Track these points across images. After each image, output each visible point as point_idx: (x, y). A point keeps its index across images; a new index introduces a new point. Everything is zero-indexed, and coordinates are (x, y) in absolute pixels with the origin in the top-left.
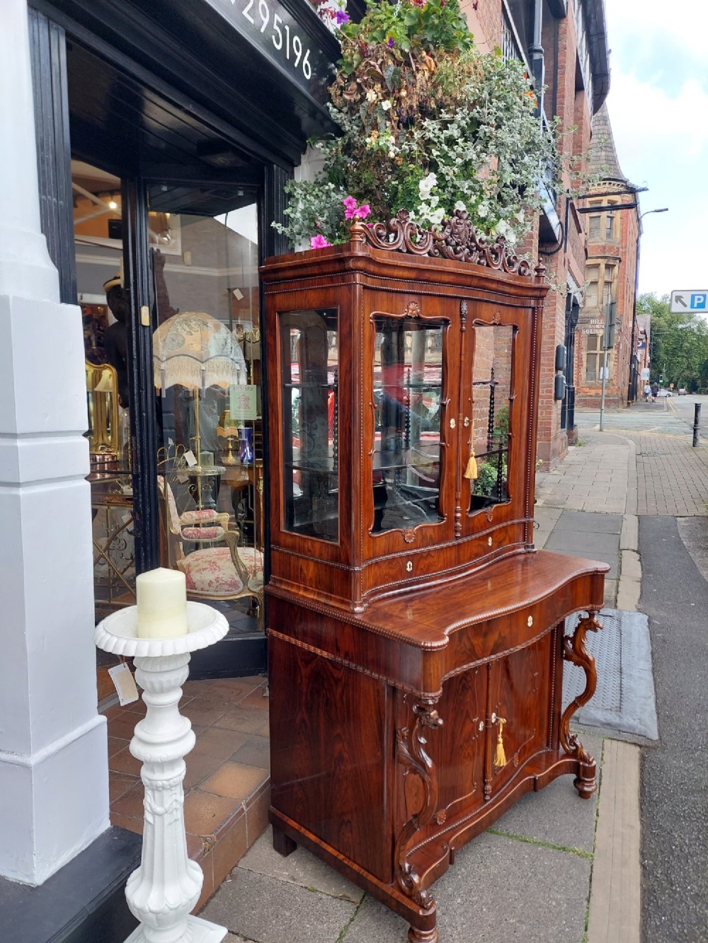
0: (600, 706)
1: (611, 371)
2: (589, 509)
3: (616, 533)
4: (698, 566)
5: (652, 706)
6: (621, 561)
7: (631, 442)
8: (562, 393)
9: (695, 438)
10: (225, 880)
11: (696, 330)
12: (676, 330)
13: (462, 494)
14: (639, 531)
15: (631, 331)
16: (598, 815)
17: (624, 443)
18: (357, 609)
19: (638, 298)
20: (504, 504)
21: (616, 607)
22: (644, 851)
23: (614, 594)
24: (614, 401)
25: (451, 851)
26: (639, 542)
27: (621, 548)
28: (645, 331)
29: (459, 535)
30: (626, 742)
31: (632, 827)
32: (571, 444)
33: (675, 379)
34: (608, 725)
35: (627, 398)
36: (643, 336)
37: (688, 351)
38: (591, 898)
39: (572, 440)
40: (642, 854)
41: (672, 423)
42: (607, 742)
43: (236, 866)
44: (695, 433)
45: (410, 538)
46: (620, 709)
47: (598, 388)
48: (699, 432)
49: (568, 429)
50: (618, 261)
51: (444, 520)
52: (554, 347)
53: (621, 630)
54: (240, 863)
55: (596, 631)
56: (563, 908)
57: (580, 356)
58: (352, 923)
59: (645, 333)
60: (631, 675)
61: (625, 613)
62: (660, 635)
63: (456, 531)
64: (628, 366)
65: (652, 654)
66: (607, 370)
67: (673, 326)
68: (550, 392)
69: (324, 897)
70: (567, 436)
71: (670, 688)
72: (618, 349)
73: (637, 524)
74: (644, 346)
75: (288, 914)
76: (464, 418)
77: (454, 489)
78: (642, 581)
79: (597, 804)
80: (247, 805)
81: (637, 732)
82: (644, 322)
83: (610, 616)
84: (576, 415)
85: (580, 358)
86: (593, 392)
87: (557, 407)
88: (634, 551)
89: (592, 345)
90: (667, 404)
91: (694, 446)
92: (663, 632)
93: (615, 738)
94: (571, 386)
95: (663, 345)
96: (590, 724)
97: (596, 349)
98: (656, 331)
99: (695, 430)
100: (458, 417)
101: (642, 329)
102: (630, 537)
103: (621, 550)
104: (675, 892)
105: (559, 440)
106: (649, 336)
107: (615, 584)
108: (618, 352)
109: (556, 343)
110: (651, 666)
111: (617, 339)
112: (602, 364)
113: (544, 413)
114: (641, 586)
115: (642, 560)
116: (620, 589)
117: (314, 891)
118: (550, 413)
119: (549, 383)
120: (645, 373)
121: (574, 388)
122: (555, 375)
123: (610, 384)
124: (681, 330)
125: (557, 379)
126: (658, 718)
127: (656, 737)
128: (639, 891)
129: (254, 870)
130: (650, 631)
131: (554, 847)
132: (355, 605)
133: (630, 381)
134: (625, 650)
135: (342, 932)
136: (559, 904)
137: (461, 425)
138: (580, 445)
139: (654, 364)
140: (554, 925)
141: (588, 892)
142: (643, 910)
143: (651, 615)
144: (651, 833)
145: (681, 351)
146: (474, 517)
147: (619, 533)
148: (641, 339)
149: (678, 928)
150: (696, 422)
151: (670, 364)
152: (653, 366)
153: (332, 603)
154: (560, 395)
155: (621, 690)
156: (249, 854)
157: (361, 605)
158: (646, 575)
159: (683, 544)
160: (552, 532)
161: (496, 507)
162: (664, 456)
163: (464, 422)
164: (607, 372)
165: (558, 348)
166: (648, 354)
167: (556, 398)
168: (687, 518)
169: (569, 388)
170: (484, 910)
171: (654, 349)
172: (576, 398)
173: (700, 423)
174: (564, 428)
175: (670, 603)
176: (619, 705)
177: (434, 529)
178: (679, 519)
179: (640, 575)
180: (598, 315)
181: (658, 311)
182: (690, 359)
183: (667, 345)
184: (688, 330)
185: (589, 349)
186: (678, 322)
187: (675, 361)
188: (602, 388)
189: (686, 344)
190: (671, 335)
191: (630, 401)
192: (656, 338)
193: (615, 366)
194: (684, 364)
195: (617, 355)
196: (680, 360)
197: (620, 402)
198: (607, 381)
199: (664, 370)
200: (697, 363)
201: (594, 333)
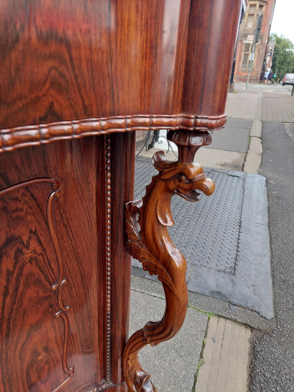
0: (214, 266)
2: (234, 116)
3: (248, 128)
5: (267, 267)
6: (250, 143)
7: (260, 93)
11: (293, 53)
12: (285, 52)
14: (262, 128)
17: (257, 93)
19: (270, 35)
21: (243, 170)
23: (242, 162)
24: (254, 80)
26: (262, 133)
27: (251, 135)
28: (272, 49)
30: (236, 321)
33: (280, 77)
34: (218, 294)
36: (271, 51)
37: (289, 63)
39: (231, 90)
42: (214, 320)
46: (234, 271)
47: (246, 72)
50: (265, 3)
53: (244, 188)
55: (194, 196)
60: (249, 229)
61: (249, 175)
62: (275, 193)
64: (262, 63)
65: (269, 209)
67: (284, 50)
71: (285, 244)
73: (261, 125)
74: (270, 56)
78: (262, 154)
81: (249, 305)
82: (271, 46)
83: (238, 177)
85: (241, 56)
86: (244, 74)
88: (258, 137)
89: (247, 50)
91: (292, 95)
92: (277, 191)
93: (223, 314)
96: (199, 291)
97: (248, 52)
98: (276, 51)
101: (270, 48)
102: (257, 130)
103: (250, 137)
107: (244, 156)
108: (259, 54)
110: (266, 220)
114: (262, 158)
115: (263, 142)
116: (247, 159)
123: (253, 71)
124: (287, 52)
126: (273, 283)
127: (270, 315)
130: (267, 189)
133: (262, 71)
134: (246, 204)
138: (235, 93)
139: (273, 67)
143: (268, 177)
145: (285, 62)
147: (250, 128)
151: (279, 69)
155: (238, 247)
158: (265, 151)
159: (289, 135)
166: (271, 62)
168: (290, 123)
171: (274, 60)
175: (282, 169)
176: (233, 265)
178: (285, 124)
179: (261, 151)
180: (252, 33)
181: (279, 41)
182: (288, 67)
183: (280, 59)
184: (291, 52)
185: (245, 51)
186: (287, 48)
187: (282, 67)
188: (248, 73)
189: (288, 60)
190: (283, 54)
191: (260, 81)
192: (276, 54)
193: (256, 61)
194: (286, 69)
195: (258, 55)
196: (284, 67)
197: (256, 81)
198: (251, 69)
199: (276, 71)
200: (292, 69)
201: (249, 43)
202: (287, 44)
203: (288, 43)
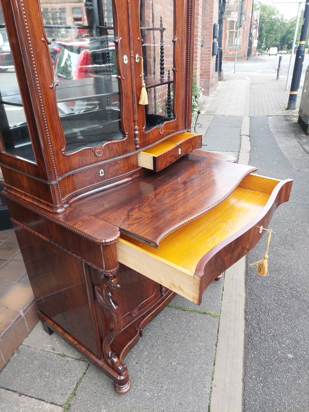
1: (240, 41)
2: (227, 114)
3: (239, 127)
4: (277, 142)
6: (241, 142)
7: (248, 78)
8: (216, 52)
9: (278, 75)
10: (13, 354)
11: (280, 19)
12: (271, 19)
13: (138, 117)
14: (250, 124)
15: (251, 19)
16: (223, 290)
17: (245, 79)
18: (59, 211)
20: (172, 121)
22: (246, 310)
24: (241, 58)
25: (140, 331)
26: (250, 131)
27: (241, 134)
28: (257, 19)
29: (138, 146)
31: (241, 296)
32: (220, 80)
35: (247, 56)
36: (256, 22)
37: (276, 31)
38: (218, 344)
39: (220, 78)
40: (246, 312)
41: (267, 68)
43: (21, 344)
44: (278, 72)
45: (99, 153)
47: (233, 51)
48: (280, 71)
49: (219, 72)
51: (125, 137)
52: (212, 25)
54: (24, 342)
56: (202, 352)
57: (226, 33)
58: (85, 375)
59: (257, 20)
63: (136, 144)
64: (248, 38)
66: (238, 39)
67: (270, 17)
68: (210, 51)
69: (70, 359)
70: (218, 76)
72: (244, 28)
73: (249, 121)
74: (256, 28)
75: (47, 374)
76: (135, 55)
77: (132, 113)
78: (250, 152)
79: (223, 284)
80: (24, 312)
82: (257, 14)
84: (223, 65)
85: (226, 34)
86: (231, 53)
87: (213, 59)
88: (247, 136)
89: (231, 27)
90: (265, 59)
91: (277, 79)
94: (221, 49)
95: (264, 28)
97: (233, 29)
98: (262, 20)
99: (278, 70)
100: (130, 54)
101: (255, 19)
102: (246, 130)
103: (241, 136)
104: (262, 335)
105: (214, 78)
106: (258, 23)
107: (237, 155)
108: (244, 30)
109: (213, 22)
111: (244, 23)
112: (236, 36)
113: (207, 63)
114: (250, 155)
115: (251, 140)
116: (239, 157)
117: (64, 356)
118: (210, 63)
119: (209, 46)
120: (255, 43)
121: (222, 50)
122: (212, 41)
123: (239, 48)
124: (274, 19)
125: (214, 44)
128: (243, 336)
129: (31, 346)
131: (200, 312)
132: (57, 208)
133: (249, 47)
135: (78, 383)
136: (200, 349)
137: (133, 60)
138: (224, 81)
139: (260, 38)
140: (197, 363)
141: (216, 340)
142: (245, 348)
144: (251, 298)
145: (273, 30)
146: (149, 133)
147: (240, 126)
148: (255, 24)
149: (263, 358)
150: (279, 66)
151: (267, 38)
152: (259, 39)
153: (41, 206)
154: (215, 53)
156: (30, 335)
157: (62, 207)
158: (252, 149)
159: (271, 131)
160: (208, 128)
161: (166, 124)
162: (263, 85)
163: (135, 59)
164: (238, 41)
165: (215, 26)
166: (258, 32)
167: (213, 54)
168: (273, 117)
169: (220, 50)
170: (160, 358)
171: (260, 30)
172: (223, 56)
173: (281, 67)
174: (217, 71)
175: (263, 163)
177: (118, 145)
178: (269, 117)
179: (249, 149)
180: (235, 9)
181: (263, 8)
182: (276, 35)
183: (266, 28)
184: (277, 19)
185: (230, 29)
186: (273, 15)
187: (269, 36)
188: (236, 51)
189: (275, 27)
190: (269, 22)
191: (248, 57)
192: (262, 23)
193: (242, 38)
194: (273, 38)
195: (244, 32)
196: (272, 35)
197: (244, 58)
198: (238, 47)
199: (264, 41)
200: (279, 37)
201: (233, 20)
202: (272, 11)
203: (274, 9)
